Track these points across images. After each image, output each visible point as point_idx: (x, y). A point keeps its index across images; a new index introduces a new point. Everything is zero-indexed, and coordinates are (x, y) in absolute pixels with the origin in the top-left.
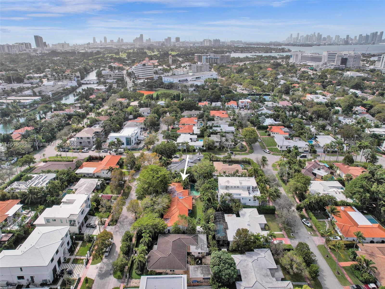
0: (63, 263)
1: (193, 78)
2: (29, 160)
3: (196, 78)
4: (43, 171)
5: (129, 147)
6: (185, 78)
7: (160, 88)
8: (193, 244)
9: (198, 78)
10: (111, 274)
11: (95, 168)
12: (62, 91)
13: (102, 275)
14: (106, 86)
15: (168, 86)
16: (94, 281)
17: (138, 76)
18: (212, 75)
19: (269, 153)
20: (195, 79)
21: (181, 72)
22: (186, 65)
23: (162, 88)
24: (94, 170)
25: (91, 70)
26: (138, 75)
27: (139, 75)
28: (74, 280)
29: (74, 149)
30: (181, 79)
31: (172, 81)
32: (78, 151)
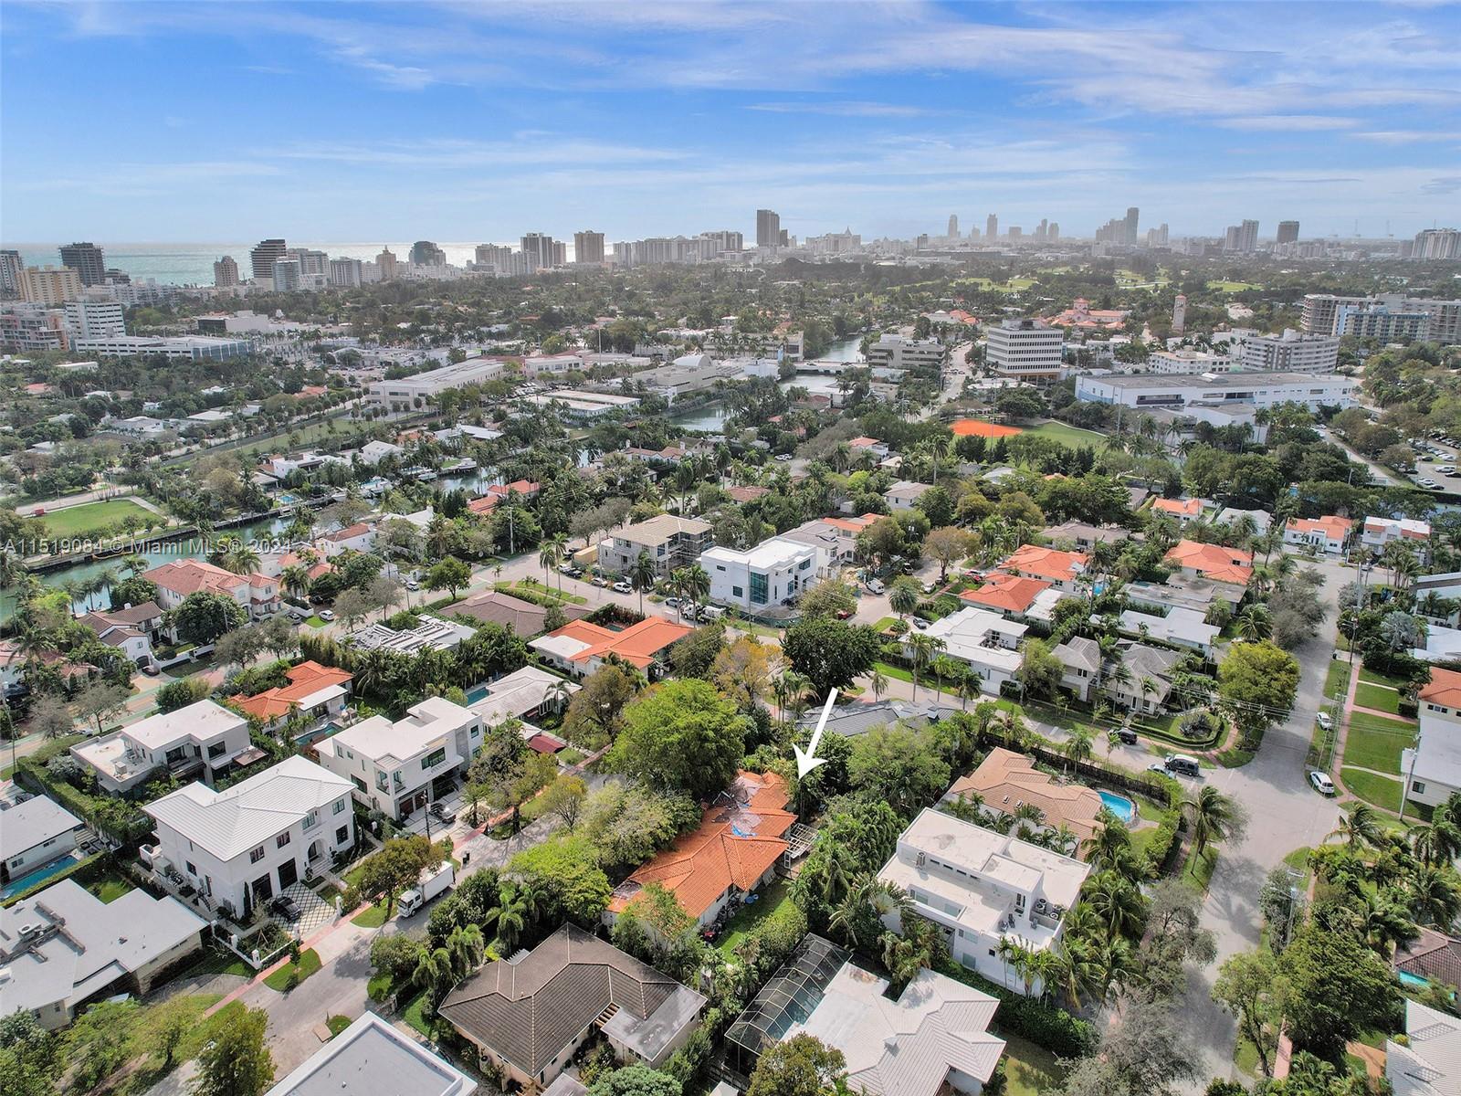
0: (303, 882)
1: (1214, 395)
2: (451, 574)
3: (1230, 396)
4: (458, 615)
5: (758, 608)
6: (1171, 391)
7: (1056, 417)
8: (630, 1009)
9: (1241, 395)
10: (368, 974)
11: (587, 646)
12: (713, 390)
13: (347, 967)
14: (845, 388)
15: (1087, 414)
16: (320, 967)
17: (996, 364)
18: (1321, 391)
19: (1328, 795)
20: (1222, 400)
21: (1182, 365)
22: (1233, 340)
23: (1064, 419)
24: (580, 650)
25: (864, 329)
26: (994, 360)
27: (1000, 362)
28: (283, 939)
29: (596, 573)
30: (1153, 392)
31: (1108, 395)
32: (605, 583)
